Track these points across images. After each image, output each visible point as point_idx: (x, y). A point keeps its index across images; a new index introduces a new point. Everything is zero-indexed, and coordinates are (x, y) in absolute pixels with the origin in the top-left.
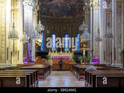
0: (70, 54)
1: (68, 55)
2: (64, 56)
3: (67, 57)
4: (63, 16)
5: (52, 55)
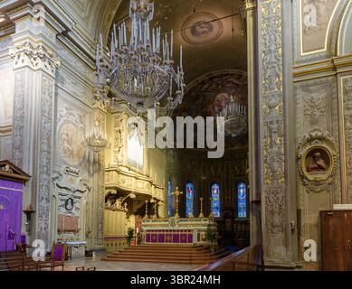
0: (203, 222)
1: (194, 225)
2: (181, 228)
3: (188, 233)
4: (232, 146)
5: (146, 226)
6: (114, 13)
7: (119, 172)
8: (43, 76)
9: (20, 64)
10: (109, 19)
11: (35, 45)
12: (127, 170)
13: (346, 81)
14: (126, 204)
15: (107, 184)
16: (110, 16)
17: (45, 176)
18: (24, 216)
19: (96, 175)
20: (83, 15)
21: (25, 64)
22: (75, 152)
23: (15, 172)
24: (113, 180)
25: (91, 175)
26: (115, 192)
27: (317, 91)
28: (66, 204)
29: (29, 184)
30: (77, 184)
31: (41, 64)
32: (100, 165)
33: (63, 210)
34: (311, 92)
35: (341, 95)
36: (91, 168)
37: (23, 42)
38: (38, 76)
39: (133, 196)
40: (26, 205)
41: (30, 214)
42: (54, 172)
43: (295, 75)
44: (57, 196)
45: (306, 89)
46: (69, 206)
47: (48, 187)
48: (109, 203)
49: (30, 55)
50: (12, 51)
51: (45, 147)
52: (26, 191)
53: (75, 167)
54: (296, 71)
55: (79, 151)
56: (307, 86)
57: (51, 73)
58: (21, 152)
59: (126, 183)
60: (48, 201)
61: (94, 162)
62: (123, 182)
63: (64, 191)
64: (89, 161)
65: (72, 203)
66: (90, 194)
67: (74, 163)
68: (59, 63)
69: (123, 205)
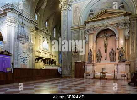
5: (46, 67)
6: (36, 5)
7: (39, 52)
8: (14, 27)
9: (8, 25)
10: (34, 8)
11: (12, 19)
12: (42, 51)
13: (82, 31)
14: (43, 61)
15: (36, 55)
16: (35, 6)
17: (16, 54)
18: (11, 64)
19: (32, 53)
20: (26, 7)
21: (10, 25)
22: (25, 47)
23: (8, 53)
24: (37, 54)
25: (30, 53)
26: (38, 58)
27: (76, 33)
28: (23, 61)
29: (12, 56)
30: (26, 56)
31: (14, 24)
32: (33, 50)
33: (22, 63)
34: (75, 34)
35: (81, 35)
36: (30, 51)
37: (9, 19)
38: (13, 28)
39: (44, 59)
40: (12, 61)
41: (13, 63)
42: (19, 53)
43: (71, 30)
44: (20, 59)
45: (74, 33)
46: (24, 62)
47: (17, 57)
48: (37, 61)
49: (11, 22)
50: (6, 21)
51: (16, 46)
52: (11, 58)
53: (25, 51)
54: (71, 29)
55: (27, 47)
56: (74, 32)
57: (17, 26)
58: (10, 48)
59: (42, 55)
60: (17, 60)
61: (31, 49)
62: (41, 55)
63: (22, 58)
64: (30, 49)
65: (25, 61)
66: (30, 58)
67: (25, 50)
68: (19, 23)
69: (42, 61)
